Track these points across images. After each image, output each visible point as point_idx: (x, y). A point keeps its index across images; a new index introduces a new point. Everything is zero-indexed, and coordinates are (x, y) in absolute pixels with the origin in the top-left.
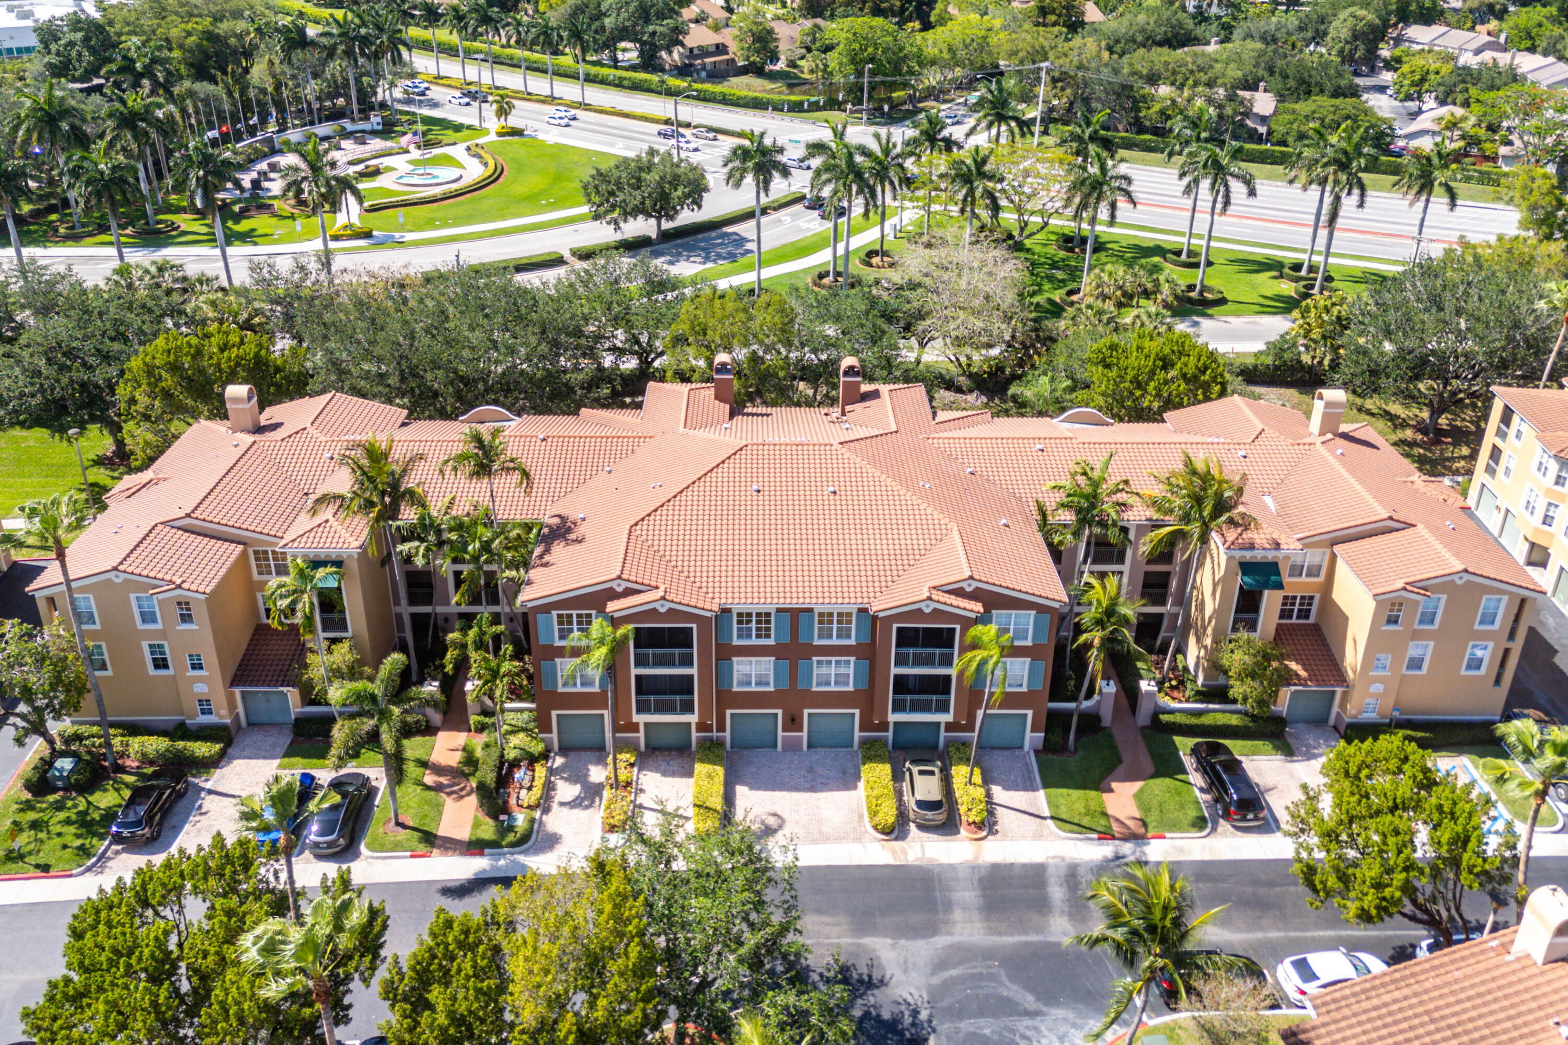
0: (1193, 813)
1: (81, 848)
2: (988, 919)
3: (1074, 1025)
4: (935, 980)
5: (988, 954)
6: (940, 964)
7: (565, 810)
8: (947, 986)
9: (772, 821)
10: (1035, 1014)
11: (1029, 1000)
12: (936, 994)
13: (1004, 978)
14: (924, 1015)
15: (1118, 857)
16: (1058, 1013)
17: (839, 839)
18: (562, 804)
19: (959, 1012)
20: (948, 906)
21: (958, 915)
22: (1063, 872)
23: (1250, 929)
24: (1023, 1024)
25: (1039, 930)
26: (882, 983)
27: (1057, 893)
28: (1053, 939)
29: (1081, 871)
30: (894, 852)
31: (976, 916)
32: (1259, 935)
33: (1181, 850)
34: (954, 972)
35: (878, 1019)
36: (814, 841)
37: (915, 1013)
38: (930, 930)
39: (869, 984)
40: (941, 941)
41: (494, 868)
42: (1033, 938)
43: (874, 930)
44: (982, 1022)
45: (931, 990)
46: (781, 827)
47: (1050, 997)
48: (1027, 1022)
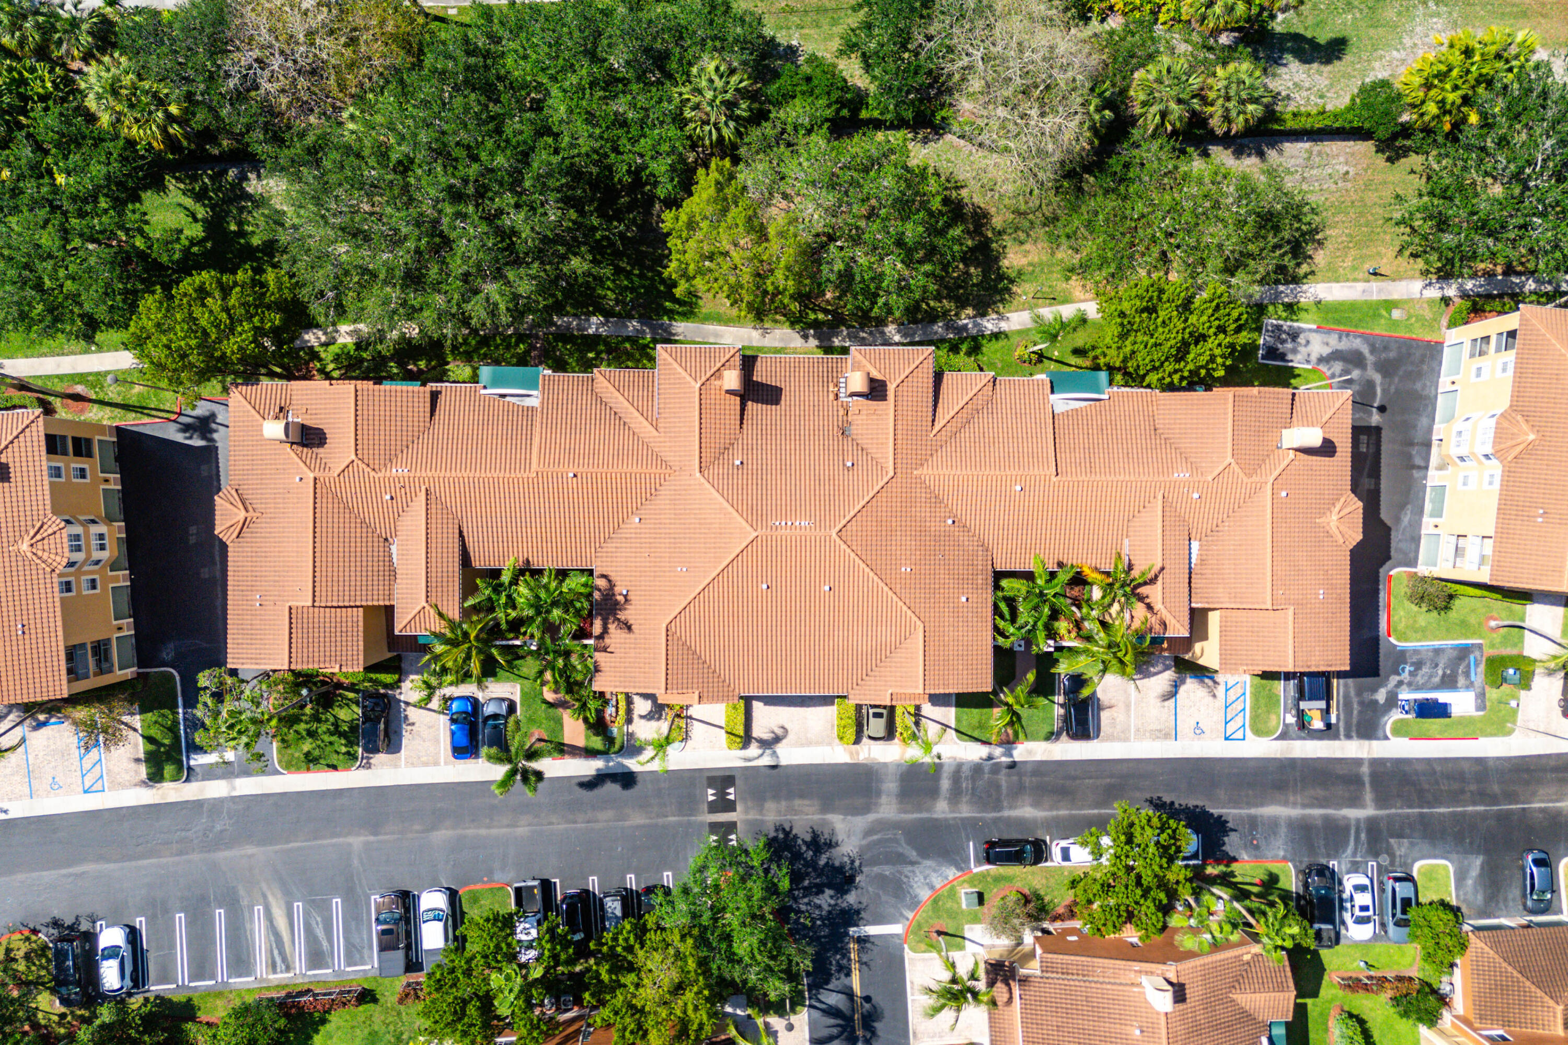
0: (1047, 729)
1: (348, 753)
2: (901, 802)
3: (935, 871)
4: (864, 842)
5: (896, 825)
6: (868, 832)
7: (643, 721)
8: (869, 846)
9: (779, 732)
10: (912, 863)
11: (913, 854)
12: (862, 851)
13: (903, 842)
14: (857, 863)
15: (990, 758)
16: (928, 863)
17: (818, 743)
18: (642, 717)
19: (874, 862)
20: (879, 793)
21: (884, 799)
22: (952, 769)
23: (1051, 809)
24: (907, 869)
25: (928, 810)
26: (837, 844)
27: (945, 784)
28: (935, 816)
29: (964, 768)
30: (851, 754)
31: (894, 801)
32: (1054, 813)
33: (1030, 752)
34: (875, 837)
35: (833, 866)
36: (802, 745)
37: (853, 862)
38: (866, 809)
39: (830, 845)
40: (871, 817)
41: (607, 767)
42: (924, 815)
43: (833, 810)
44: (886, 867)
45: (861, 847)
46: (784, 737)
47: (924, 853)
48: (910, 868)
